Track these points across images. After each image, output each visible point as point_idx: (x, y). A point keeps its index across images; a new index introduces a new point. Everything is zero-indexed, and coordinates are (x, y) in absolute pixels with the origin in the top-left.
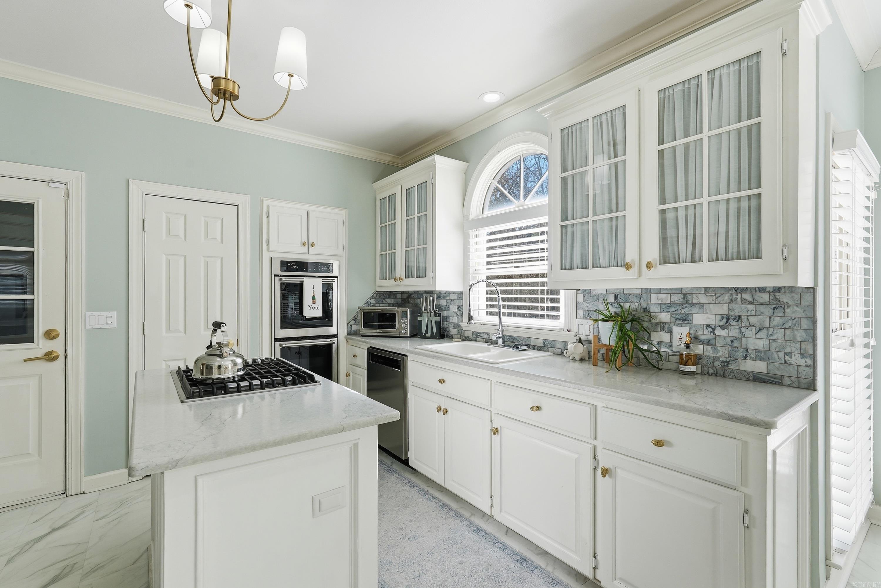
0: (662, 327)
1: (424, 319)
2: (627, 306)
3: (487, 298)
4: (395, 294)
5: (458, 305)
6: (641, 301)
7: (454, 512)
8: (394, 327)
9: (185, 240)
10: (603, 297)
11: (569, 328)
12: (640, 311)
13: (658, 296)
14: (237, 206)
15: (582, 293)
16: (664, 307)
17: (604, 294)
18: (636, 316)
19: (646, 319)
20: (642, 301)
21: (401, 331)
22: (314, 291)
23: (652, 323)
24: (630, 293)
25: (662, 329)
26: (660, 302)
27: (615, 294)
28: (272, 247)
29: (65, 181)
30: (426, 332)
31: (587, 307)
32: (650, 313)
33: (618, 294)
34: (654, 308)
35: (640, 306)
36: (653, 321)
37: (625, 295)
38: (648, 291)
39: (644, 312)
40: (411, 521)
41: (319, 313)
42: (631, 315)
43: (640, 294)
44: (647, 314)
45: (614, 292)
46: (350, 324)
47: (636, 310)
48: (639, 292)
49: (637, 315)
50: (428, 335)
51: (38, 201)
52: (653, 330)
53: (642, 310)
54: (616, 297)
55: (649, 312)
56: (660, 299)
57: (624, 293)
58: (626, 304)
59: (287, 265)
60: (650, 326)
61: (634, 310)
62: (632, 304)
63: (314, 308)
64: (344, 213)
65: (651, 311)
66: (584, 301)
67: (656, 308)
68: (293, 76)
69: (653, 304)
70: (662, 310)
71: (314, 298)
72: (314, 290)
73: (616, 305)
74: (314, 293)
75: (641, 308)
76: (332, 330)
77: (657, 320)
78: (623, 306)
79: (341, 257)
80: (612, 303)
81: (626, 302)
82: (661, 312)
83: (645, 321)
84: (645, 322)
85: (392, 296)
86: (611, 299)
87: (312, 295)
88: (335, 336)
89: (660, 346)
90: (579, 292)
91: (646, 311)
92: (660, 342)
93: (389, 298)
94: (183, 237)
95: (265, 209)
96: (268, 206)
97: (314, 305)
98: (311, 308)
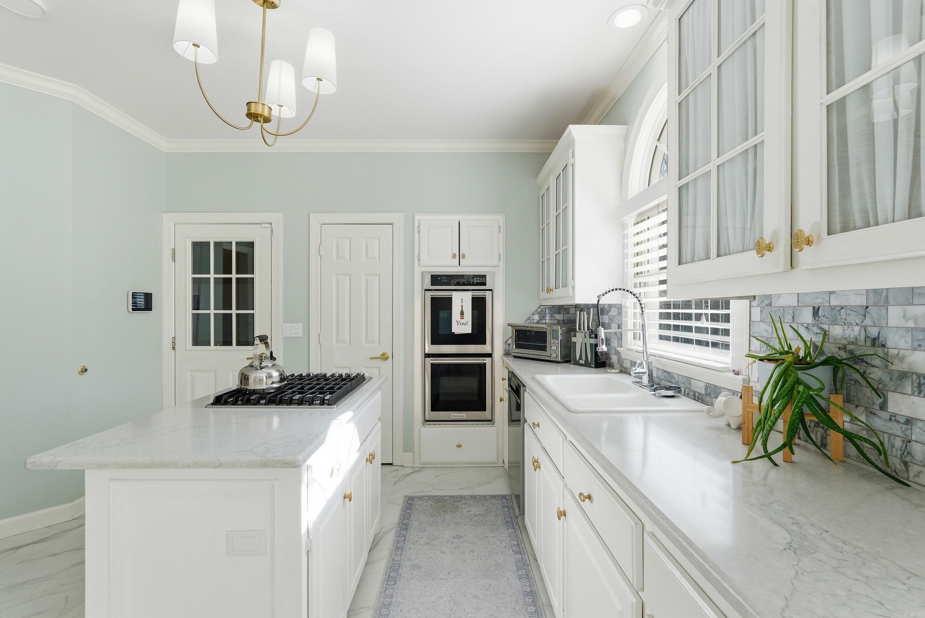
0: (916, 385)
1: (579, 339)
2: (837, 331)
3: (661, 314)
4: (566, 308)
5: (618, 323)
6: (865, 322)
7: (534, 608)
8: (544, 349)
9: (350, 261)
10: (791, 312)
11: (739, 367)
12: (864, 344)
13: (905, 312)
14: (392, 224)
15: (758, 306)
16: (921, 338)
17: (794, 307)
18: (855, 353)
19: (877, 362)
20: (868, 322)
21: (551, 354)
22: (462, 306)
23: (891, 372)
24: (843, 304)
25: (915, 389)
26: (911, 324)
27: (814, 308)
28: (423, 262)
29: (270, 221)
30: (581, 358)
31: (766, 331)
32: (886, 350)
33: (819, 307)
34: (897, 337)
35: (863, 333)
36: (894, 368)
37: (833, 308)
38: (883, 300)
39: (873, 345)
40: (476, 597)
41: (467, 329)
42: (845, 352)
43: (862, 307)
44: (880, 351)
45: (812, 303)
46: (508, 342)
47: (855, 342)
48: (861, 301)
49: (858, 353)
50: (582, 362)
51: (255, 239)
52: (892, 389)
53: (869, 343)
54: (816, 312)
55: (884, 346)
56: (910, 319)
57: (832, 304)
58: (835, 326)
59: (436, 279)
60: (886, 379)
61: (851, 341)
62: (846, 327)
63: (461, 324)
64: (501, 218)
65: (889, 344)
66: (761, 321)
67: (901, 337)
68: (322, 80)
69: (894, 329)
70: (917, 343)
71: (462, 313)
72: (462, 304)
73: (816, 329)
74: (462, 308)
75: (867, 337)
76: (485, 349)
77: (903, 367)
78: (829, 331)
79: (497, 267)
80: (808, 324)
81: (834, 322)
82: (914, 349)
83: (874, 366)
84: (875, 369)
85: (562, 311)
86: (807, 317)
87: (461, 310)
88: (490, 355)
89: (911, 429)
90: (754, 303)
91: (877, 344)
92: (912, 418)
93: (559, 313)
94: (348, 258)
95: (416, 224)
96: (419, 221)
97: (462, 321)
98: (459, 324)
